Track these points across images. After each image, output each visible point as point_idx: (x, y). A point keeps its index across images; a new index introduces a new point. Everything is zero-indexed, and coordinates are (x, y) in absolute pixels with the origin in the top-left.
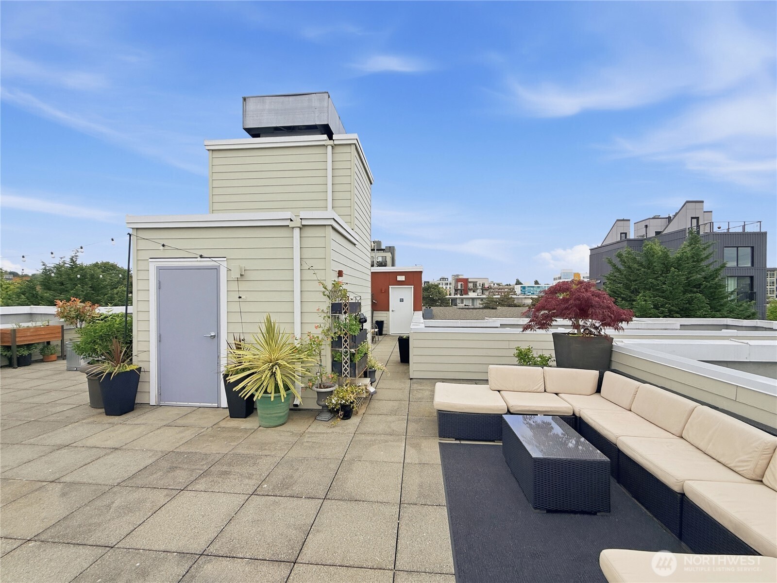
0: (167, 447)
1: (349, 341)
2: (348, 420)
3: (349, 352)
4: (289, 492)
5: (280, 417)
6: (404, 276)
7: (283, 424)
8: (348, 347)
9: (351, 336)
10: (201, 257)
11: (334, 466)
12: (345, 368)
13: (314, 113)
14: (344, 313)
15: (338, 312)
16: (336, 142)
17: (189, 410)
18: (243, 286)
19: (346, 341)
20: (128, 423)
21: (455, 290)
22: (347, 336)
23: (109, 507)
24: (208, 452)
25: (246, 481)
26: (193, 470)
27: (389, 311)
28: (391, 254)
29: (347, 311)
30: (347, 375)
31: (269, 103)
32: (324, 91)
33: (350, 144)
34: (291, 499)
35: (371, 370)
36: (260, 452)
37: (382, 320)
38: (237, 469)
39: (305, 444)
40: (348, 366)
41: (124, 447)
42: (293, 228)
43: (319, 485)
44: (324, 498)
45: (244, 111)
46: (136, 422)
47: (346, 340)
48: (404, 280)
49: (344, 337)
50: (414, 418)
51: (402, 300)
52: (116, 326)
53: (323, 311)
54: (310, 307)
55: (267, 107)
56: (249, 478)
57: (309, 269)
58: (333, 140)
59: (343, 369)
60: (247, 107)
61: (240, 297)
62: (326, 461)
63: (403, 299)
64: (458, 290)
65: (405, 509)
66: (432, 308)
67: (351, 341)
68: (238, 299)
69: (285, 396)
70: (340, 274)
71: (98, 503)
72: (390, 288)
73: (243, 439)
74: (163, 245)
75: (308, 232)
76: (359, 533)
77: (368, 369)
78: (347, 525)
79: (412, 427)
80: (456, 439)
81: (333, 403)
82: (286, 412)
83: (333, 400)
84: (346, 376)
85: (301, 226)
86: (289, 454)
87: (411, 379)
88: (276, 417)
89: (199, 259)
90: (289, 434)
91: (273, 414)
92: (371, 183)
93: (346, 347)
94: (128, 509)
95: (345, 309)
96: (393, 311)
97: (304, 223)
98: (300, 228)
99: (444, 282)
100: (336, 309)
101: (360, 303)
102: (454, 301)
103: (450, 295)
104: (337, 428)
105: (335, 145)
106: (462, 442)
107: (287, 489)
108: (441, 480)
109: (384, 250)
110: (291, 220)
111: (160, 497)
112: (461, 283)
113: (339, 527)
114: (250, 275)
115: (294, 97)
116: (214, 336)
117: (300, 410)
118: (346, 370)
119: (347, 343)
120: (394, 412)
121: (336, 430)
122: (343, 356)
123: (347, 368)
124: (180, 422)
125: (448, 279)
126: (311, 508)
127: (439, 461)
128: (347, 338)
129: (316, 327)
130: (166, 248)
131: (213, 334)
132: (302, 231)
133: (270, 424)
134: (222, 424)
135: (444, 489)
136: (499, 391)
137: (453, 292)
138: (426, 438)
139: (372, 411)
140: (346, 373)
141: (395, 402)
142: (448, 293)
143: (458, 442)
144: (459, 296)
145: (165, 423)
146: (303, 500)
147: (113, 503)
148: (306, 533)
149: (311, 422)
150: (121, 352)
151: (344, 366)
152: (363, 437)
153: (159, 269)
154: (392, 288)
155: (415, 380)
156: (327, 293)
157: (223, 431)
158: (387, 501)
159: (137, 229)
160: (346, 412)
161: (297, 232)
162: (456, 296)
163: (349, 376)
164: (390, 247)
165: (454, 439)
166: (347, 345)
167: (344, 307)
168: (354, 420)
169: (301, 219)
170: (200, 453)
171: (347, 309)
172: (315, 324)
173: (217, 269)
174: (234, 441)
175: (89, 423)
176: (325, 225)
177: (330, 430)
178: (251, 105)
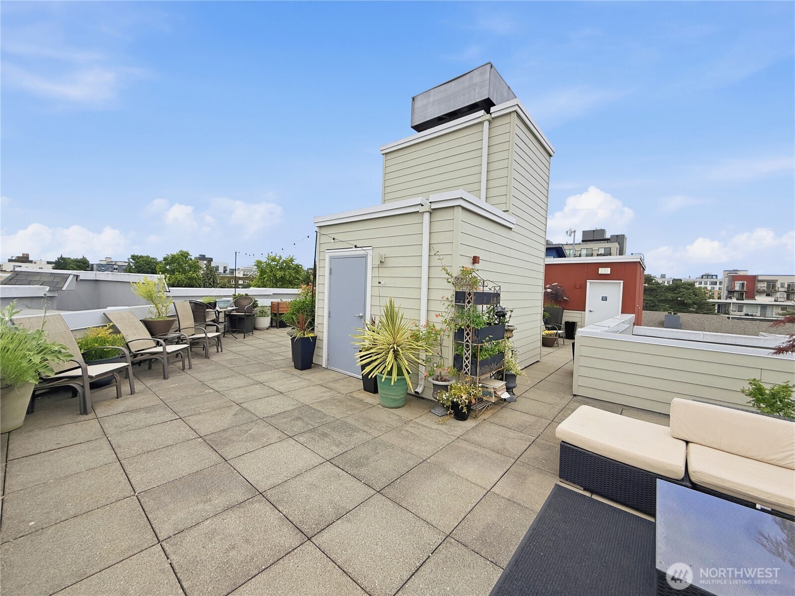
0: (307, 401)
1: (471, 334)
2: (462, 422)
3: (470, 346)
4: (355, 472)
5: (395, 400)
6: (610, 268)
7: (399, 407)
8: (470, 341)
9: (474, 329)
10: (356, 247)
11: (411, 463)
12: (465, 364)
13: (475, 91)
14: (468, 302)
15: (462, 301)
16: (493, 115)
17: (343, 376)
18: (384, 272)
19: (468, 334)
20: (301, 376)
21: (728, 291)
22: (469, 328)
23: (247, 431)
24: (328, 414)
25: (334, 448)
26: (307, 424)
27: (585, 311)
28: (619, 244)
29: (470, 300)
30: (468, 371)
31: (434, 96)
32: (486, 63)
33: (510, 113)
34: (352, 478)
35: (508, 373)
36: (362, 426)
37: (574, 321)
38: (335, 435)
39: (403, 432)
40: (469, 362)
41: (285, 394)
42: (423, 212)
43: (384, 476)
44: (379, 490)
45: (413, 109)
46: (305, 377)
47: (468, 332)
48: (609, 273)
49: (466, 330)
50: (543, 442)
51: (604, 299)
52: (307, 302)
53: (447, 299)
54: (435, 295)
55: (432, 99)
56: (338, 446)
57: (435, 254)
58: (491, 114)
59: (464, 365)
60: (415, 105)
61: (380, 283)
62: (409, 455)
63: (606, 297)
64: (734, 292)
65: (448, 545)
66: (679, 314)
67: (474, 335)
68: (378, 285)
69: (396, 380)
70: (475, 260)
71: (244, 427)
72: (588, 284)
73: (359, 411)
74: (334, 239)
75: (439, 216)
76: (380, 544)
77: (505, 370)
78: (377, 528)
79: (534, 451)
80: (585, 489)
81: (443, 398)
82: (402, 396)
83: (444, 396)
84: (466, 373)
85: (431, 211)
86: (382, 437)
87: (575, 395)
88: (391, 399)
89: (354, 249)
90: (398, 418)
91: (388, 395)
92: (550, 156)
93: (467, 341)
94: (253, 438)
95: (469, 298)
96: (591, 311)
97: (434, 206)
98: (431, 213)
99: (709, 280)
100: (460, 297)
101: (499, 295)
102: (723, 308)
103: (719, 298)
104: (444, 427)
105: (493, 118)
106: (595, 497)
107: (356, 468)
108: (523, 533)
109: (609, 239)
110: (422, 205)
111: (275, 435)
112: (741, 282)
113: (368, 527)
114: (390, 263)
115: (456, 80)
116: (362, 316)
117: (423, 398)
118: (466, 366)
119: (469, 336)
120: (521, 428)
121: (443, 428)
122: (464, 350)
123: (468, 364)
124: (331, 385)
125: (716, 276)
126: (360, 495)
127: (538, 507)
128: (470, 330)
129: (437, 316)
130: (336, 241)
131: (360, 315)
132: (432, 216)
133: (386, 404)
134: (355, 395)
135: (517, 546)
136: (687, 442)
137: (724, 293)
138: (540, 471)
139: (496, 420)
140: (467, 369)
141: (532, 417)
142: (716, 295)
143: (588, 494)
144: (734, 300)
145: (320, 382)
146: (360, 484)
147: (250, 430)
148: (339, 516)
149: (425, 412)
150: (305, 323)
151: (465, 362)
152: (464, 444)
153: (331, 258)
154: (590, 282)
155: (580, 398)
156: (452, 280)
157: (350, 400)
158: (436, 526)
159: (320, 227)
160: (459, 412)
161: (426, 216)
162: (729, 301)
163: (469, 374)
164: (617, 236)
165: (582, 489)
166: (470, 338)
167: (468, 297)
168: (469, 424)
169: (430, 203)
170: (323, 413)
171: (471, 298)
172: (436, 312)
173: (365, 257)
174: (351, 410)
175: (283, 371)
176: (454, 207)
177: (435, 426)
178: (419, 103)
